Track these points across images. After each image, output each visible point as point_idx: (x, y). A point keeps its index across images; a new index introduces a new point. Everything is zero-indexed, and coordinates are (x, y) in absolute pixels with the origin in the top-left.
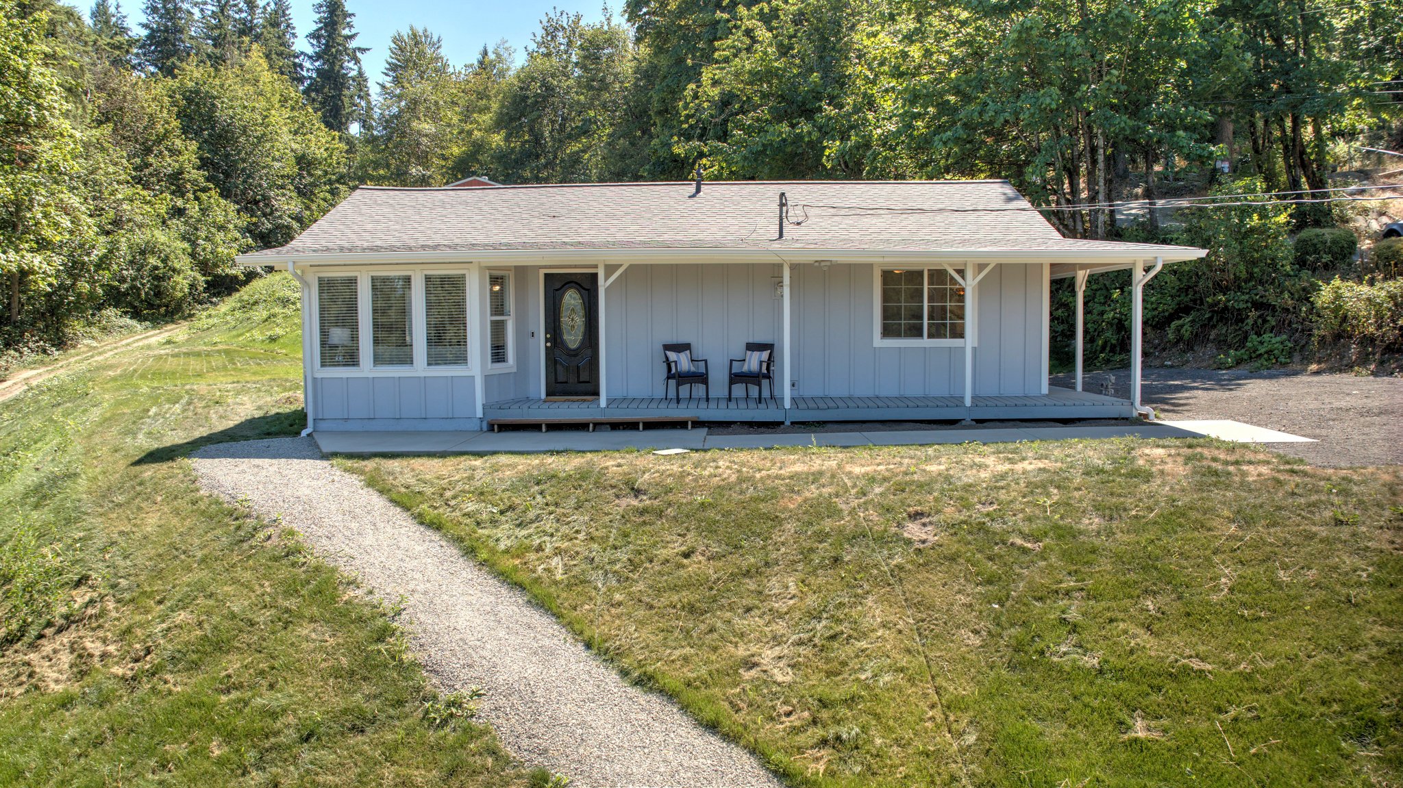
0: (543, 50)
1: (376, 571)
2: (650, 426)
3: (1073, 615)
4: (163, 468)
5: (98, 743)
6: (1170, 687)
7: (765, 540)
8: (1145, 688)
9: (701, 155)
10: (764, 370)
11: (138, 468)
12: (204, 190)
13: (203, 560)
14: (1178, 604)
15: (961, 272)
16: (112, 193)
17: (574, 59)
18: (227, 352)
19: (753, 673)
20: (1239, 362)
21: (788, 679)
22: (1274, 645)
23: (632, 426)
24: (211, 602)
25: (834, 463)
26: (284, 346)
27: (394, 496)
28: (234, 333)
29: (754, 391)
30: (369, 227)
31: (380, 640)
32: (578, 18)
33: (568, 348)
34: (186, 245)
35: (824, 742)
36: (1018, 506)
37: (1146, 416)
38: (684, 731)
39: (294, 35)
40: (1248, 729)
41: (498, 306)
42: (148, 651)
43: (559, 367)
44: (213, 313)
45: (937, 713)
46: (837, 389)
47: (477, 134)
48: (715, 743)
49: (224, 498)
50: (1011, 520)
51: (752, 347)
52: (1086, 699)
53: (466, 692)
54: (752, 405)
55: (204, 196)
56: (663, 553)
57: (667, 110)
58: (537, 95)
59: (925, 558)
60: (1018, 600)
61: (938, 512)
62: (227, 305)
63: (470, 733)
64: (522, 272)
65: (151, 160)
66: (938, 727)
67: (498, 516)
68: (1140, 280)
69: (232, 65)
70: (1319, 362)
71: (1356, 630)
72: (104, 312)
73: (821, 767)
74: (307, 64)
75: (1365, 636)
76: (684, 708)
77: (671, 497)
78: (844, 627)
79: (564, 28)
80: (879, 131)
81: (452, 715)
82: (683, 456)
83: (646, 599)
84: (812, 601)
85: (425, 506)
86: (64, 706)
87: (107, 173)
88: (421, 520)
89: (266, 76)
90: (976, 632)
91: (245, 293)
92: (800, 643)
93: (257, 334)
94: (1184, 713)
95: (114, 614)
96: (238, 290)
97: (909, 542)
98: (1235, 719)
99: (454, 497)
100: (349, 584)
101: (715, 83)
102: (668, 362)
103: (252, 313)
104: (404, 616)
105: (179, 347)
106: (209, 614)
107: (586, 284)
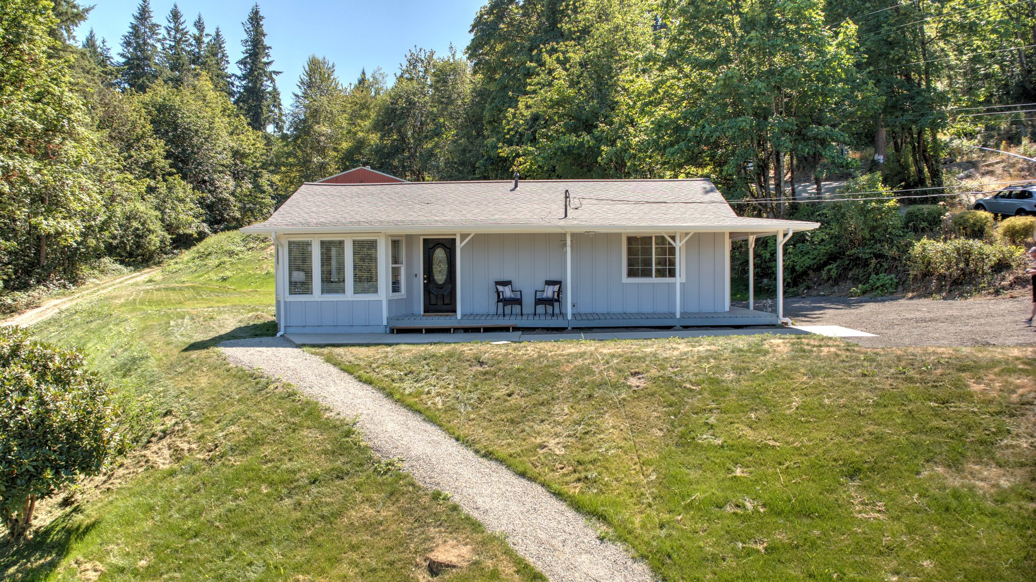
0: (407, 75)
1: (340, 404)
2: (487, 330)
3: (712, 420)
4: (203, 353)
5: (197, 490)
6: (757, 454)
7: (552, 387)
8: (744, 454)
9: (518, 155)
10: (556, 297)
11: (187, 353)
12: (171, 174)
13: (239, 400)
14: (768, 415)
15: (673, 238)
16: (109, 177)
17: (429, 82)
18: (193, 288)
19: (545, 450)
20: (864, 292)
21: (562, 453)
22: (815, 434)
23: (476, 330)
24: (249, 421)
25: (593, 348)
26: (232, 283)
27: (343, 367)
28: (196, 275)
29: (550, 309)
30: (314, 209)
31: (347, 436)
32: (432, 53)
33: (437, 284)
34: (158, 213)
35: (579, 480)
36: (691, 368)
37: (786, 324)
38: (507, 476)
39: (228, 62)
40: (793, 472)
41: (396, 260)
42: (216, 446)
43: (432, 295)
44: (178, 260)
45: (638, 467)
46: (601, 308)
47: (361, 134)
48: (524, 482)
49: (245, 368)
50: (686, 375)
51: (549, 283)
52: (713, 459)
53: (396, 459)
54: (549, 318)
55: (170, 179)
56: (496, 394)
57: (495, 121)
58: (403, 108)
59: (638, 395)
60: (685, 414)
61: (647, 372)
62: (186, 255)
63: (400, 477)
64: (410, 238)
65: (133, 153)
66: (637, 473)
67: (404, 377)
68: (781, 241)
69: (188, 85)
70: (913, 292)
71: (860, 427)
72: (102, 260)
73: (577, 491)
74: (237, 83)
75: (865, 430)
76: (508, 467)
77: (501, 366)
78: (593, 429)
79: (422, 61)
80: (637, 139)
81: (389, 469)
82: (507, 345)
83: (487, 417)
84: (576, 416)
85: (362, 372)
86: (171, 475)
87: (106, 164)
88: (359, 379)
89: (211, 95)
90: (661, 430)
91: (200, 247)
92: (569, 436)
93: (213, 276)
94: (762, 465)
95: (192, 429)
96: (195, 245)
97: (630, 387)
98: (787, 468)
99: (378, 367)
100: (326, 410)
101: (528, 107)
102: (498, 293)
103: (207, 261)
104: (358, 425)
105: (158, 284)
106: (249, 427)
107: (448, 245)
